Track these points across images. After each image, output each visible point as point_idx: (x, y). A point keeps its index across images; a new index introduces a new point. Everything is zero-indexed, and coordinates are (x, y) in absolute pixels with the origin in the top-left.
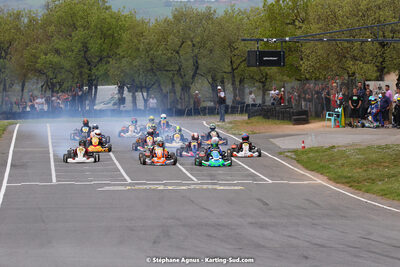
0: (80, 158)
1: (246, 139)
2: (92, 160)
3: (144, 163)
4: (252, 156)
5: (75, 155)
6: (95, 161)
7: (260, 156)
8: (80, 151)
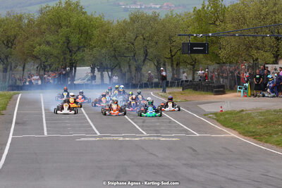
0: (66, 111)
1: (171, 99)
2: (73, 112)
3: (105, 114)
4: (174, 111)
5: (62, 109)
6: (75, 113)
7: (179, 110)
8: (66, 106)
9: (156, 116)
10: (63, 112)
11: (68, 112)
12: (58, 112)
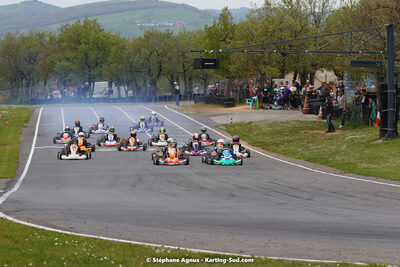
0: (74, 155)
2: (84, 156)
5: (69, 152)
6: (87, 158)
8: (73, 149)
9: (235, 164)
10: (70, 156)
11: (77, 156)
12: (64, 157)
